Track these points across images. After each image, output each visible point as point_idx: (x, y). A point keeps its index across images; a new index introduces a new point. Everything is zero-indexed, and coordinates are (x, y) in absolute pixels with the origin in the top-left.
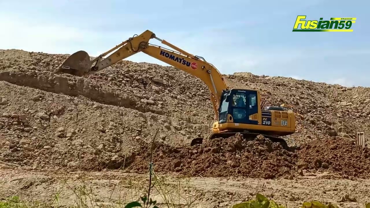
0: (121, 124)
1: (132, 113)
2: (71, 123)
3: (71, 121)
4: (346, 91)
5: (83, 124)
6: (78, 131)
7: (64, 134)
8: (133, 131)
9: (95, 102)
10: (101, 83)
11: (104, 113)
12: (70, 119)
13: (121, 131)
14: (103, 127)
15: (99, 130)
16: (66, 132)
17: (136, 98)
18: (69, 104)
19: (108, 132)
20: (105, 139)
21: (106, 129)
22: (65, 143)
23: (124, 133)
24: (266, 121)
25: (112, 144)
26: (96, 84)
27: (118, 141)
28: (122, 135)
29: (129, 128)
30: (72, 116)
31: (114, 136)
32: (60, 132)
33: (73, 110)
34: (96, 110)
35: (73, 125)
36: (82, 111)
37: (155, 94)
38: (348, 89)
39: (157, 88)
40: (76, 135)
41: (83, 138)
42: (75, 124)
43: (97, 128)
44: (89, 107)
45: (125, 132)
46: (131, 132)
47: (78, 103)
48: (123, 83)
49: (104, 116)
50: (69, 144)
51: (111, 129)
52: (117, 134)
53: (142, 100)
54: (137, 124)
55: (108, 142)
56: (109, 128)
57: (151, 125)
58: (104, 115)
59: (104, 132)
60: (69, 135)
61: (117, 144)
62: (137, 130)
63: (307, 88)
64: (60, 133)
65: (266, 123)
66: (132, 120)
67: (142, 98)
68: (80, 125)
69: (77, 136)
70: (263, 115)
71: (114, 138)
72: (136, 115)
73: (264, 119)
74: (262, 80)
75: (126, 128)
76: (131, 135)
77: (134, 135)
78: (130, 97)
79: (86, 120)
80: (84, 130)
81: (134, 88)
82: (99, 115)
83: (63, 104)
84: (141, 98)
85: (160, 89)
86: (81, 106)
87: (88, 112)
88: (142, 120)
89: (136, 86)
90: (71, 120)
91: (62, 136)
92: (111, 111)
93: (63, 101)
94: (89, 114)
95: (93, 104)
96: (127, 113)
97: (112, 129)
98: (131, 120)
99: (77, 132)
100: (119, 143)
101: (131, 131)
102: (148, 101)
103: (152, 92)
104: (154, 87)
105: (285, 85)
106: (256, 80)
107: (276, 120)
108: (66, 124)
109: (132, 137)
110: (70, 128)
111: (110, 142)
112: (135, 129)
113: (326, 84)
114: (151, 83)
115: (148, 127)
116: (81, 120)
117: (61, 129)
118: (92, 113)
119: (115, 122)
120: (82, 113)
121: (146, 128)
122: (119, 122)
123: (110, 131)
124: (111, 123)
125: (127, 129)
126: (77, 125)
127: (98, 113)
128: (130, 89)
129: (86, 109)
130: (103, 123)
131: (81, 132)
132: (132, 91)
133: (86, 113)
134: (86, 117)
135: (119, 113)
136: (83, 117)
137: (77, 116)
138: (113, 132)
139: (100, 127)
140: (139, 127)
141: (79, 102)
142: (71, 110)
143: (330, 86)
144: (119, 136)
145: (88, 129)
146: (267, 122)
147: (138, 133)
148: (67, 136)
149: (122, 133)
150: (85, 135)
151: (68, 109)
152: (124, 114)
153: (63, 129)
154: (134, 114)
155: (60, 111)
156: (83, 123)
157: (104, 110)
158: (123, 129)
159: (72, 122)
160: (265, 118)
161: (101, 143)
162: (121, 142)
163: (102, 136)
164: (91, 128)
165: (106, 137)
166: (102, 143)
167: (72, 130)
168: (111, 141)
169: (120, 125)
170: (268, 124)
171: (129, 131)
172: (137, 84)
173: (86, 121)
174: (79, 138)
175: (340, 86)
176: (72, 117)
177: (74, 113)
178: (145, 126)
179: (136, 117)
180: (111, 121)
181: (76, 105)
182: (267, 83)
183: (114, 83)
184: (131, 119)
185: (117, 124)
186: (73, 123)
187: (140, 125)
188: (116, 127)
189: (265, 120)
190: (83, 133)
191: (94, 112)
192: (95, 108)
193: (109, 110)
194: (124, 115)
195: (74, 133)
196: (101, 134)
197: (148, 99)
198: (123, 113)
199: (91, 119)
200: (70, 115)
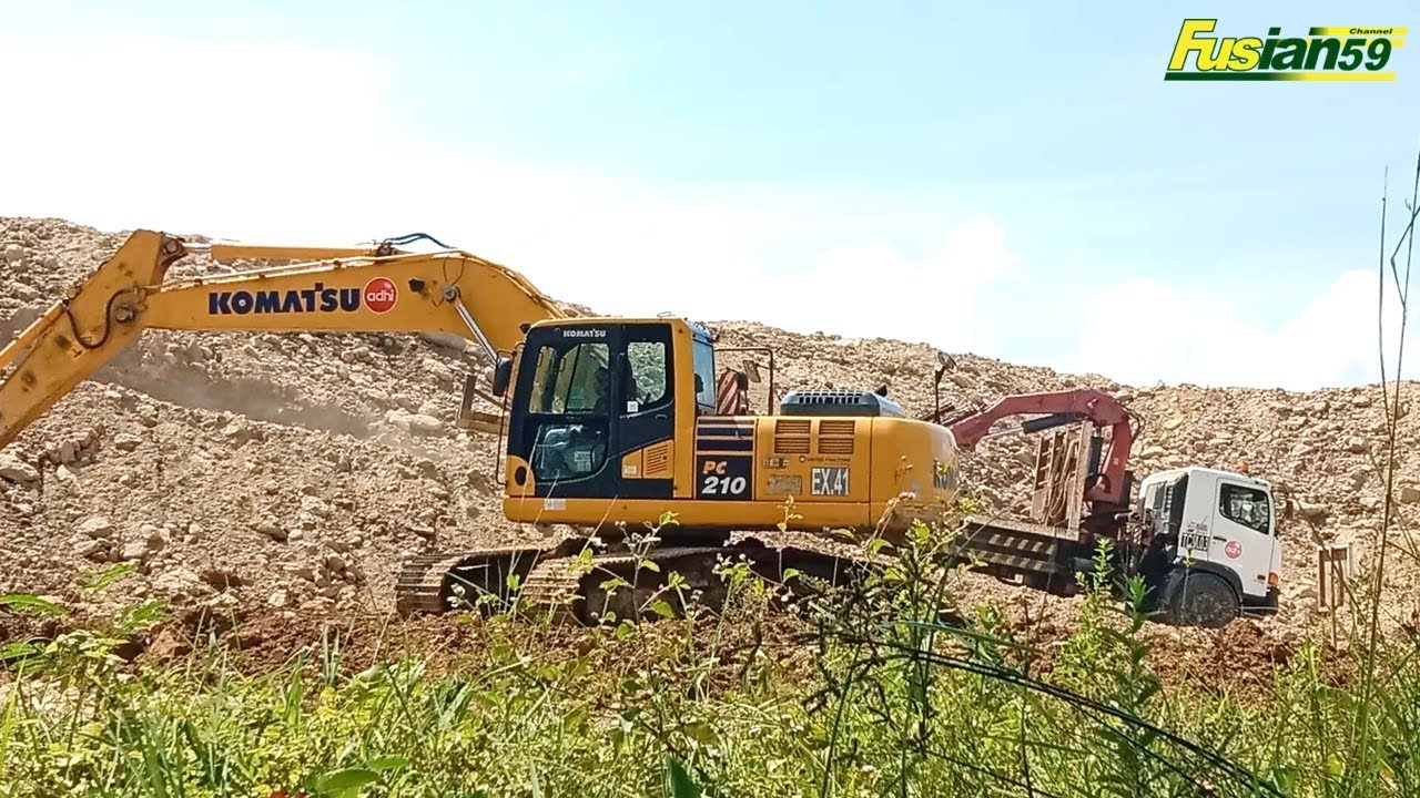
0: (348, 507)
1: (391, 461)
2: (139, 498)
3: (136, 491)
4: (1131, 400)
5: (190, 502)
6: (173, 533)
7: (109, 549)
8: (403, 538)
9: (228, 414)
10: (215, 340)
11: (273, 461)
12: (132, 483)
13: (353, 535)
14: (276, 520)
15: (260, 532)
16: (119, 539)
17: (365, 407)
18: (117, 417)
19: (300, 538)
20: (289, 566)
21: (289, 524)
22: (122, 584)
23: (367, 543)
24: (721, 477)
25: (321, 591)
26: (194, 343)
27: (345, 578)
28: (360, 553)
29: (386, 524)
30: (138, 469)
31: (329, 557)
32: (93, 536)
33: (140, 443)
34: (235, 447)
35: (145, 508)
36: (175, 448)
37: (434, 390)
38: (1141, 394)
39: (440, 367)
40: (166, 550)
41: (196, 563)
42: (154, 505)
43: (251, 523)
44: (203, 434)
45: (369, 538)
46: (394, 541)
47: (156, 416)
48: (306, 343)
49: (273, 471)
50: (144, 589)
51: (309, 527)
52: (342, 549)
53: (392, 415)
54: (415, 507)
55: (302, 580)
56: (300, 523)
57: (473, 513)
58: (276, 466)
59: (280, 537)
60: (134, 549)
61: (344, 590)
62: (420, 534)
63: (990, 385)
64: (93, 543)
65: (720, 487)
66: (396, 490)
67: (387, 409)
68: (174, 510)
69: (169, 556)
70: (702, 445)
71: (328, 564)
72: (407, 469)
73: (709, 466)
74: (827, 350)
75: (373, 522)
76: (397, 552)
77: (406, 553)
78: (341, 401)
79: (199, 486)
80: (194, 528)
81: (352, 363)
82: (252, 466)
83: (95, 419)
84: (384, 405)
85: (453, 371)
86: (168, 429)
87: (202, 453)
88: (436, 490)
89: (360, 358)
90: (135, 487)
91: (104, 552)
92: (299, 453)
93: (89, 405)
94: (209, 462)
95: (222, 422)
96: (367, 460)
97: (313, 527)
98: (389, 488)
99: (165, 539)
100: (353, 587)
101: (395, 534)
102: (415, 418)
103: (424, 384)
104: (431, 363)
105: (913, 372)
106: (804, 349)
107: (781, 466)
108: (115, 502)
109: (399, 560)
110: (136, 519)
111: (313, 580)
112: (409, 530)
113: (1054, 374)
114: (414, 347)
115: (461, 520)
116: (179, 488)
117: (94, 523)
118: (220, 459)
119: (324, 497)
120: (177, 460)
121: (452, 523)
122: (340, 497)
123: (307, 534)
124: (309, 502)
125: (375, 528)
126: (165, 506)
127: (246, 457)
128: (338, 367)
129: (192, 439)
130: (272, 499)
131: (182, 540)
132: (344, 378)
133: (194, 458)
134: (199, 475)
135: (333, 458)
136: (185, 473)
137: (160, 470)
138: (318, 537)
139: (265, 517)
140: (424, 519)
141: (162, 414)
142: (131, 447)
143: (1073, 379)
144: (348, 558)
145: (214, 527)
146: (726, 482)
147: (422, 545)
148: (126, 554)
149: (358, 545)
150: (203, 552)
151: (118, 440)
152: (355, 463)
153: (105, 524)
154: (396, 464)
155: (82, 448)
156: (186, 499)
157: (272, 448)
158: (361, 527)
159: (143, 494)
160: (718, 459)
161: (274, 583)
162: (359, 581)
163: (275, 554)
164: (226, 521)
165: (295, 558)
166: (281, 587)
167: (147, 530)
168: (318, 577)
169: (344, 511)
170: (734, 491)
171: (383, 537)
172: (361, 349)
173: (200, 489)
174: (180, 563)
175: (1109, 381)
176: (137, 476)
177: (145, 459)
178: (449, 517)
179: (406, 476)
180: (307, 491)
181: (150, 424)
182: (844, 362)
183: (268, 341)
184: (389, 483)
185: (333, 507)
186: (144, 502)
187: (431, 510)
188: (328, 516)
189: (712, 473)
190: (194, 542)
191: (228, 457)
192: (232, 436)
193: (295, 446)
194: (356, 468)
195: (155, 542)
196: (270, 547)
197: (413, 409)
198: (350, 461)
199: (221, 484)
200: (127, 464)
